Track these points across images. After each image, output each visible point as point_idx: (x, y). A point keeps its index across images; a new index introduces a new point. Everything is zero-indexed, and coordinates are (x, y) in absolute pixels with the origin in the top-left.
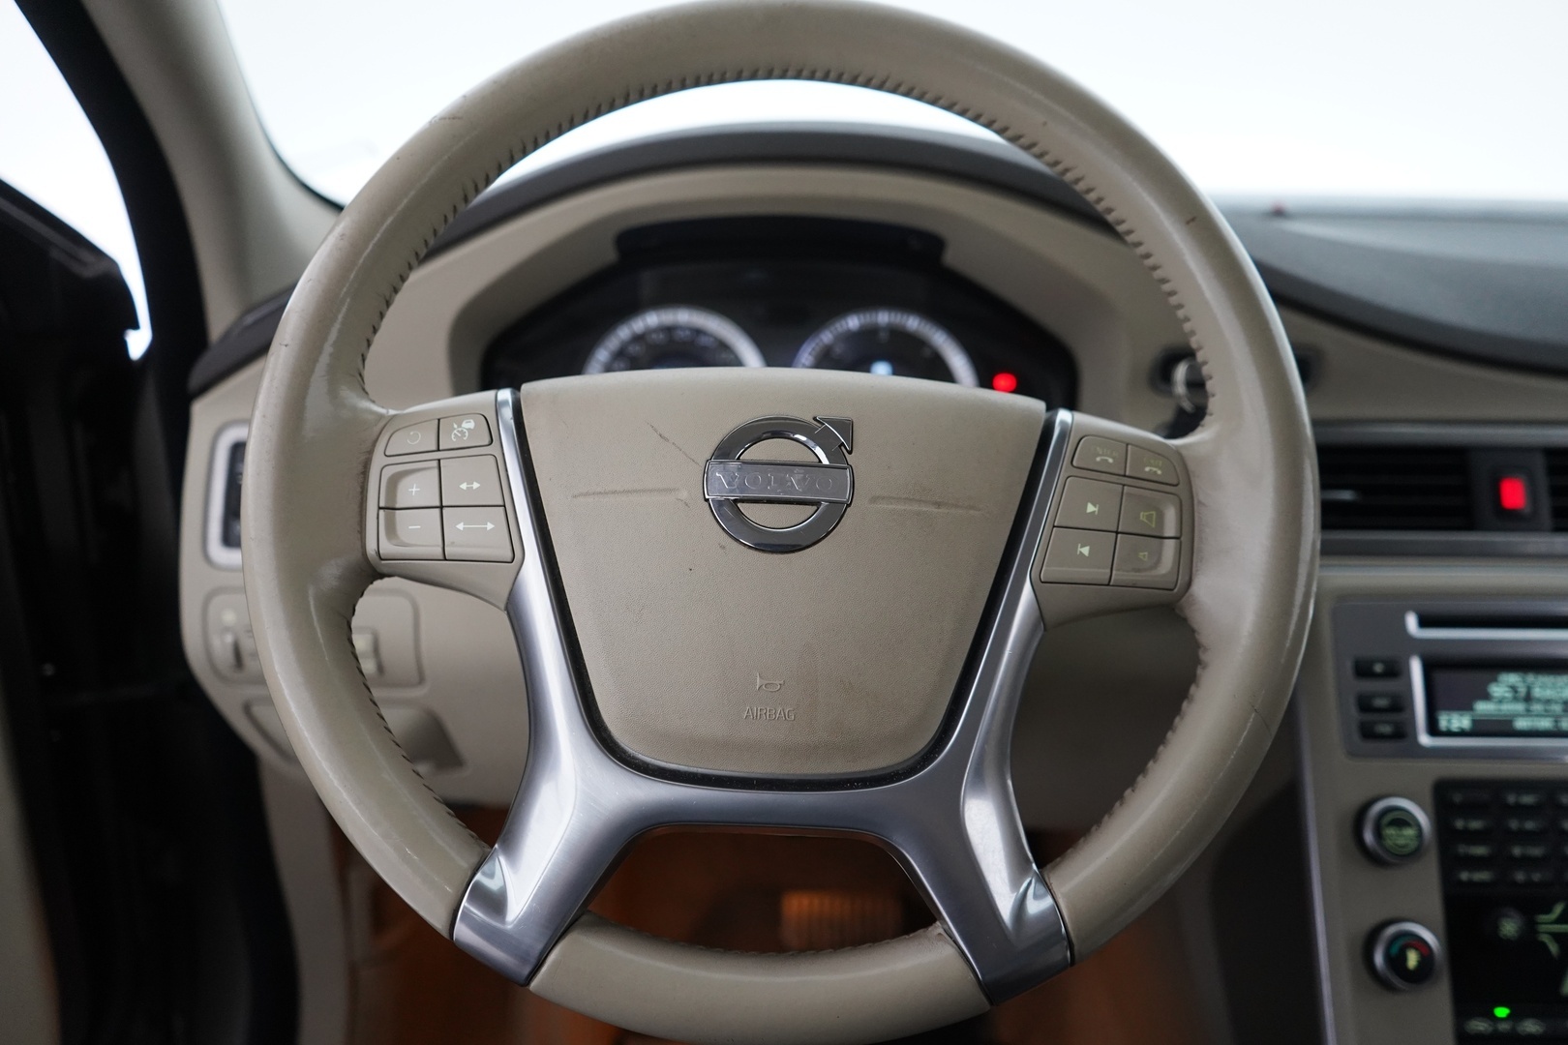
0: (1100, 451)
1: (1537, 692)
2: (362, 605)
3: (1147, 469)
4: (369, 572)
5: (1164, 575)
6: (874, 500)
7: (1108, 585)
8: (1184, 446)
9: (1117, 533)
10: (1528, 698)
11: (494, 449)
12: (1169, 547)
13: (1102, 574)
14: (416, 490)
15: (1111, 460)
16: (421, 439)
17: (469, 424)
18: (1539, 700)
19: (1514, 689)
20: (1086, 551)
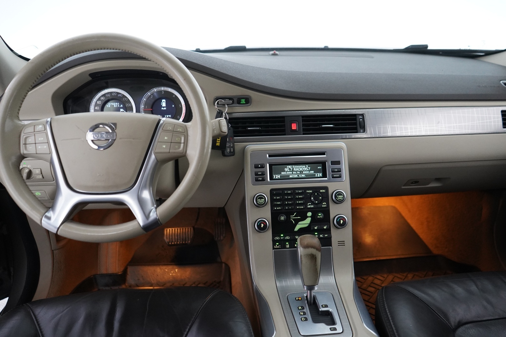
0: (169, 126)
1: (295, 169)
2: (22, 164)
3: (178, 130)
4: (22, 157)
5: (181, 150)
6: (120, 139)
7: (169, 153)
8: (187, 125)
9: (171, 143)
10: (293, 171)
11: (45, 131)
12: (182, 145)
13: (168, 151)
14: (31, 140)
15: (171, 128)
16: (30, 129)
17: (41, 126)
18: (295, 171)
19: (290, 169)
20: (164, 146)
